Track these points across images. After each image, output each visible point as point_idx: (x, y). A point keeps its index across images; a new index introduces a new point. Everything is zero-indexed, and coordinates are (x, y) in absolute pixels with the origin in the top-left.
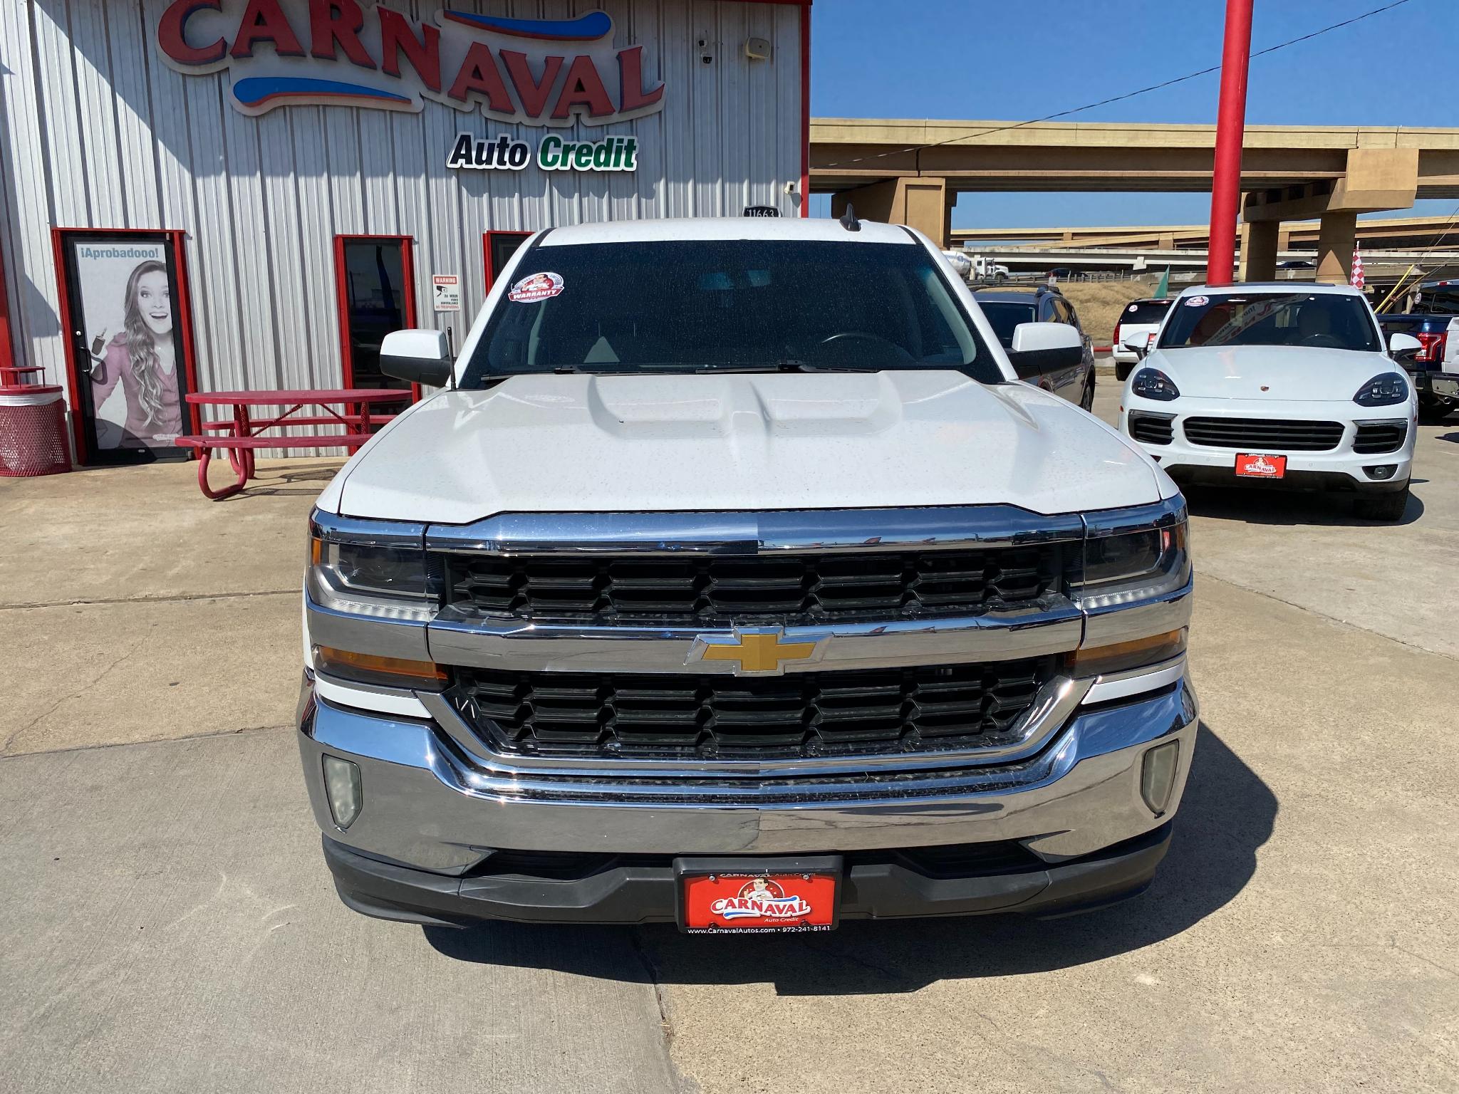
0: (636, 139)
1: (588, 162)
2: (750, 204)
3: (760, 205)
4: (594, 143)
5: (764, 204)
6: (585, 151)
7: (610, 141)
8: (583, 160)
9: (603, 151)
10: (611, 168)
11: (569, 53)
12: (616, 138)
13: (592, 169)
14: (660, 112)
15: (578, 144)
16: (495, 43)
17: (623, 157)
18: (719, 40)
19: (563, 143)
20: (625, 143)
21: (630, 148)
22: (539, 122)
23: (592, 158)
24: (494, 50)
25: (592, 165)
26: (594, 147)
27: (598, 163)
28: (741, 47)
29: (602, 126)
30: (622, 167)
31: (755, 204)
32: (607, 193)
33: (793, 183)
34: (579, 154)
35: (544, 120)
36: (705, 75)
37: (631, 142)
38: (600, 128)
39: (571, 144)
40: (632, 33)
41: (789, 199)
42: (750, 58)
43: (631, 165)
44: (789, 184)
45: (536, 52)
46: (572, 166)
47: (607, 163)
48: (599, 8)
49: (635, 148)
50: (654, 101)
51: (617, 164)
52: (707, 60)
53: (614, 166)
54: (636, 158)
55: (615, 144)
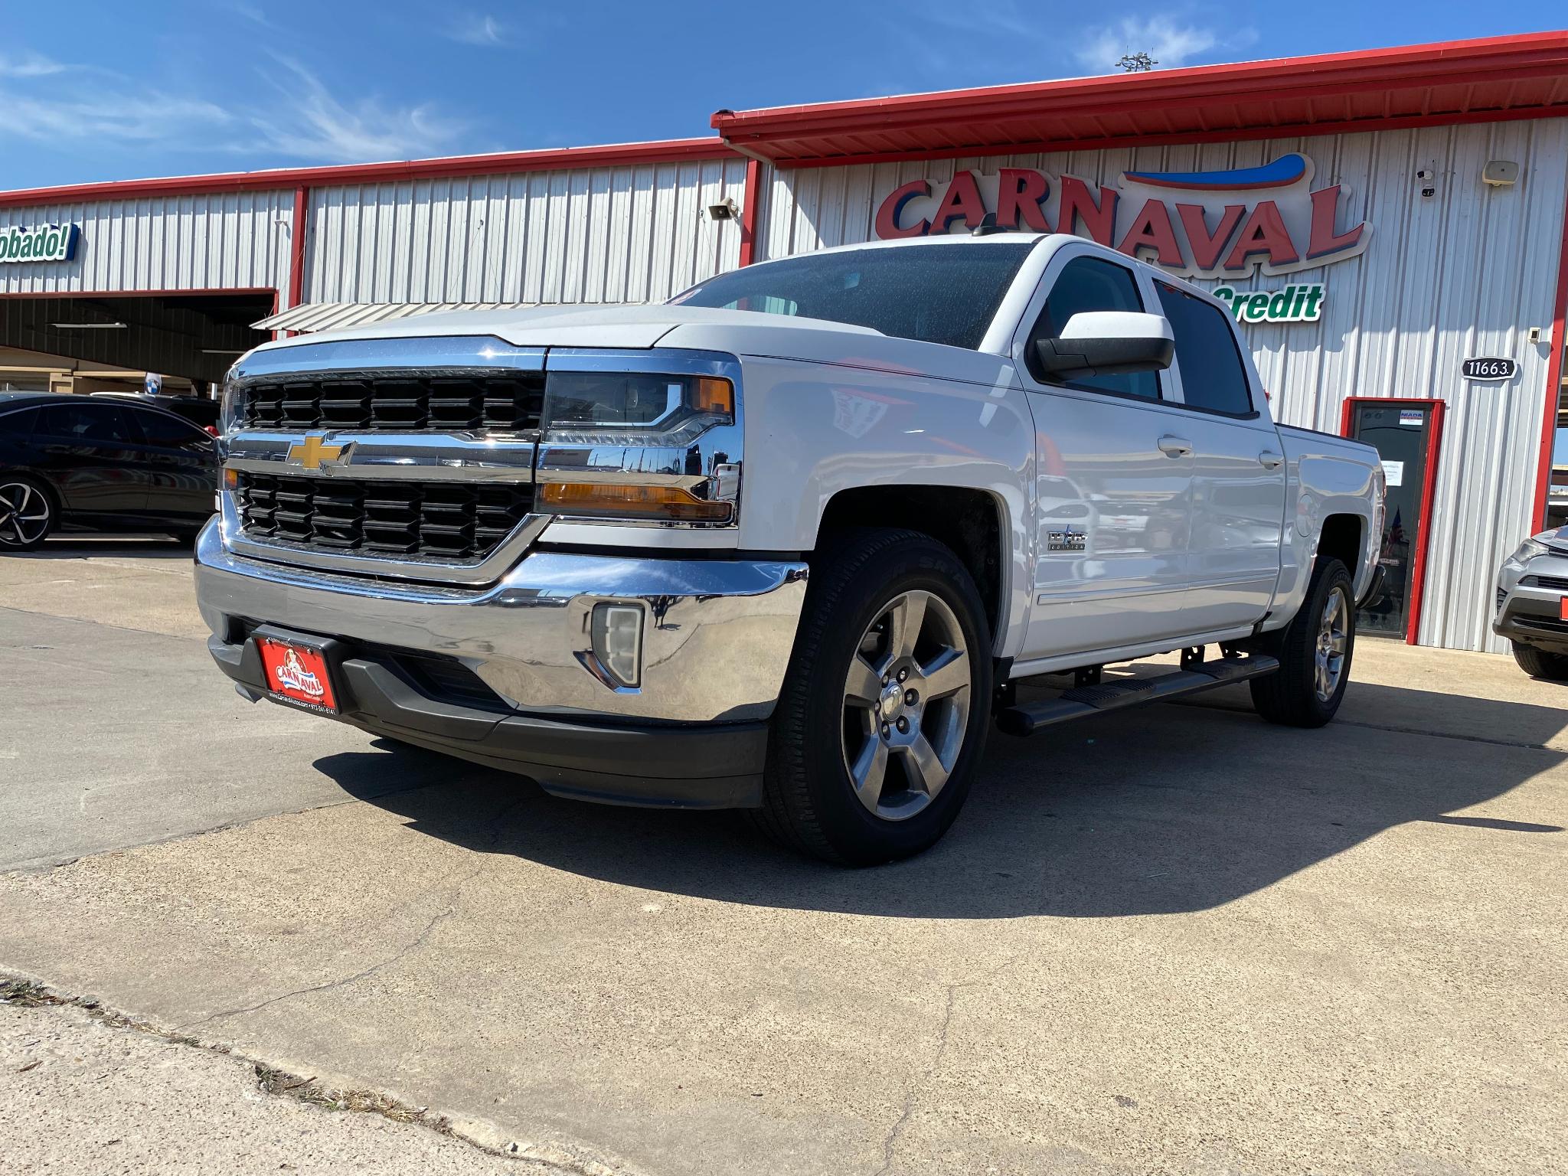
0: (1323, 286)
1: (1261, 313)
2: (1474, 354)
3: (1488, 356)
4: (1271, 293)
5: (1495, 355)
6: (1259, 302)
7: (1291, 290)
8: (1256, 311)
9: (1282, 301)
10: (1289, 318)
11: (1252, 201)
12: (1298, 286)
13: (1265, 320)
14: (1361, 255)
15: (1252, 295)
16: (1173, 198)
17: (1305, 305)
18: (1449, 169)
19: (1235, 294)
20: (1309, 291)
21: (1315, 295)
22: (1213, 275)
23: (1267, 309)
24: (1171, 206)
25: (1266, 316)
26: (1271, 297)
27: (1272, 314)
28: (1478, 176)
29: (1287, 275)
30: (1302, 316)
31: (1480, 355)
32: (1283, 346)
33: (1539, 329)
34: (1253, 304)
35: (1220, 272)
36: (1426, 212)
37: (1316, 290)
38: (1284, 278)
39: (1244, 295)
40: (1336, 173)
41: (1533, 348)
42: (1491, 186)
43: (1314, 314)
44: (1533, 331)
45: (1216, 204)
46: (1242, 318)
47: (1284, 313)
48: (1299, 151)
49: (1320, 296)
50: (1353, 244)
51: (1296, 313)
52: (1428, 192)
53: (1293, 316)
54: (1320, 307)
55: (1296, 293)
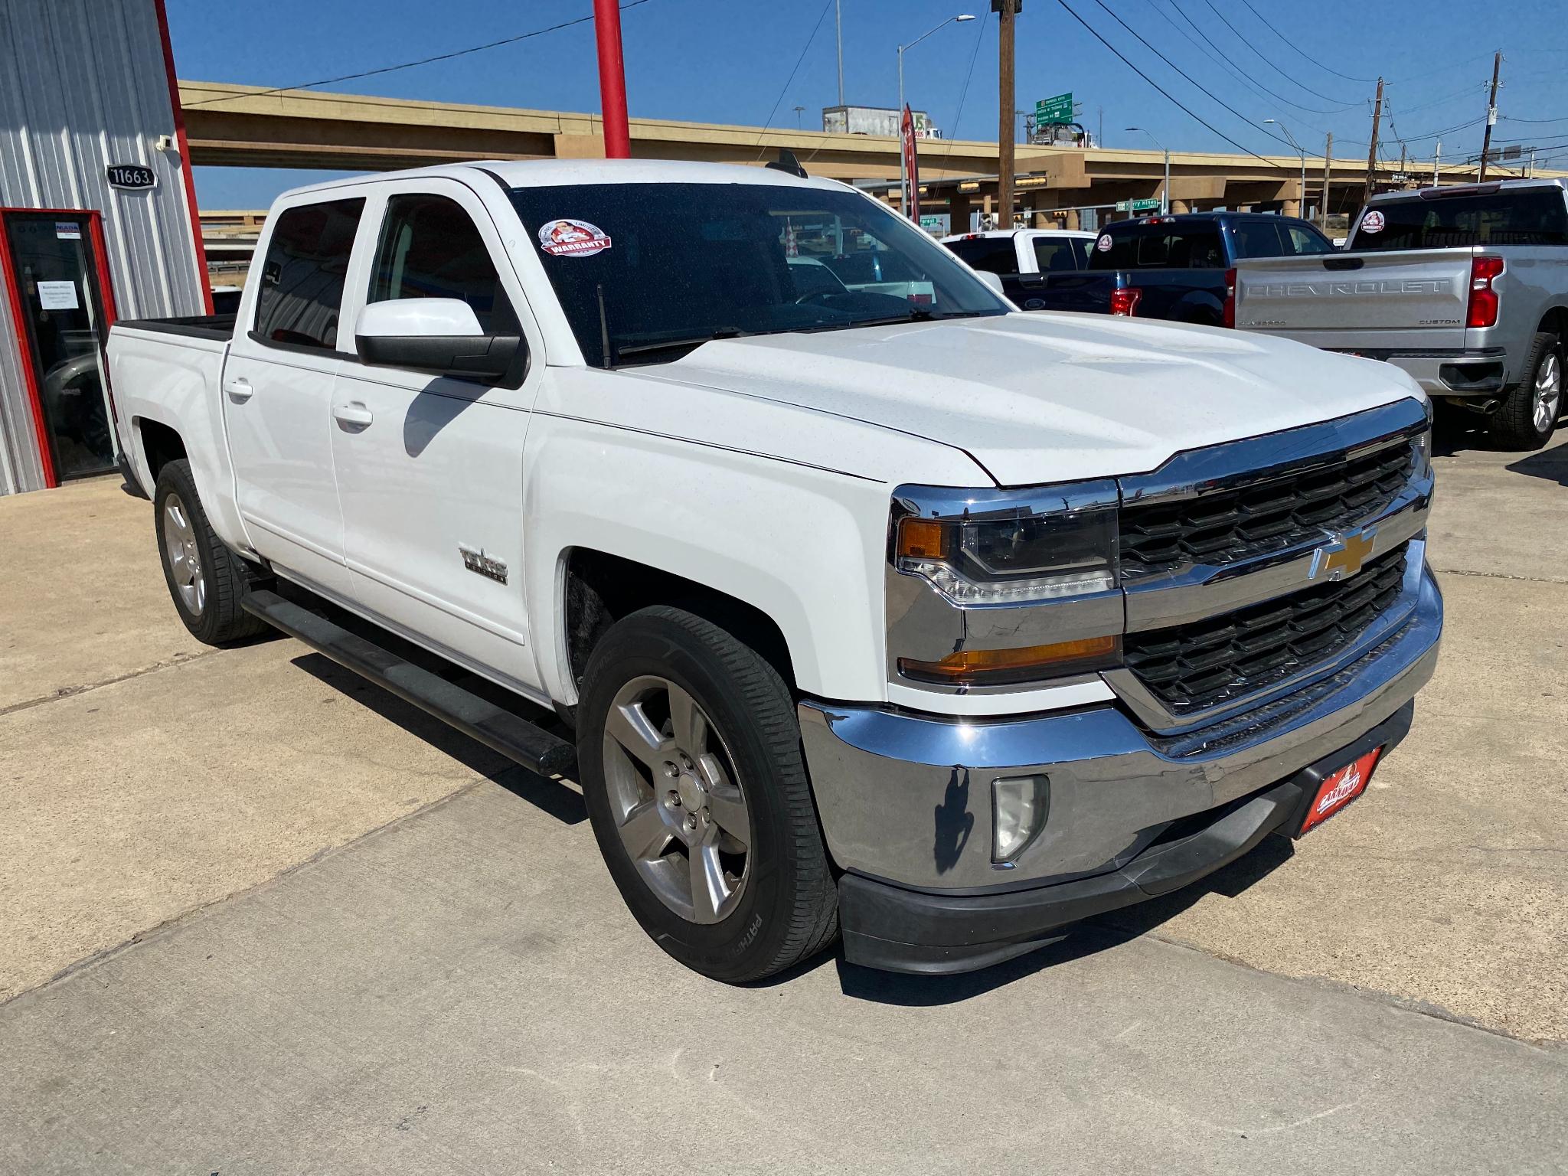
2: (115, 161)
5: (133, 161)
31: (121, 162)
33: (168, 137)
44: (163, 138)
